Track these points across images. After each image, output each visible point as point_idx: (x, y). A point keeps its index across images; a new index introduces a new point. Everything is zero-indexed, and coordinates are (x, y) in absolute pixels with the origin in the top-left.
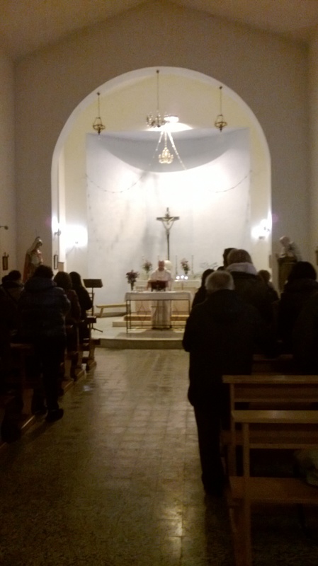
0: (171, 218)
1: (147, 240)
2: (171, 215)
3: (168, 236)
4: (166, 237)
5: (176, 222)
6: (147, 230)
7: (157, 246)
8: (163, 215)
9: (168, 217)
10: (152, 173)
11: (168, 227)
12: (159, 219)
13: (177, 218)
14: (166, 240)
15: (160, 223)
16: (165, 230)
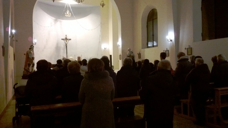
0: (68, 39)
1: (58, 48)
2: (67, 38)
3: (67, 47)
4: (65, 47)
5: (70, 41)
6: (57, 44)
7: (62, 51)
8: (64, 38)
9: (66, 39)
10: (59, 20)
11: (67, 43)
12: (62, 39)
13: (70, 39)
15: (63, 41)
16: (65, 44)
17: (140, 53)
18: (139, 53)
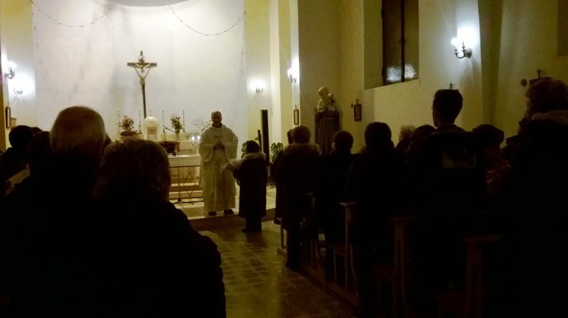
0: (147, 64)
2: (146, 62)
3: (143, 87)
4: (140, 87)
5: (153, 69)
8: (136, 61)
9: (142, 63)
10: (120, 6)
11: (143, 75)
12: (130, 64)
13: (154, 65)
14: (141, 92)
15: (132, 69)
16: (139, 79)
17: (359, 103)
18: (355, 103)
